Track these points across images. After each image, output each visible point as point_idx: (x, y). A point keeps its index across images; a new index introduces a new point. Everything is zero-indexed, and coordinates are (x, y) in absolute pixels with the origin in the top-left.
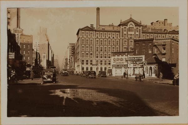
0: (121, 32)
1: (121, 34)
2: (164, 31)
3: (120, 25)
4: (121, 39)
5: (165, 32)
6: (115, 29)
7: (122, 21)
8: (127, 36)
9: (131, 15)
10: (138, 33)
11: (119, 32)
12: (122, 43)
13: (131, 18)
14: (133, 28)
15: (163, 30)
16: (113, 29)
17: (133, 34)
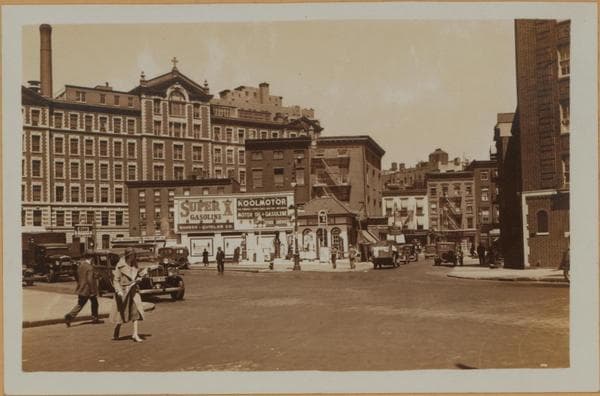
0: (143, 114)
1: (144, 120)
2: (275, 119)
3: (138, 92)
4: (144, 140)
5: (280, 121)
6: (123, 103)
7: (146, 79)
8: (165, 128)
9: (175, 61)
10: (199, 122)
11: (138, 113)
12: (149, 152)
13: (175, 71)
14: (184, 104)
15: (273, 115)
16: (117, 102)
17: (184, 125)
